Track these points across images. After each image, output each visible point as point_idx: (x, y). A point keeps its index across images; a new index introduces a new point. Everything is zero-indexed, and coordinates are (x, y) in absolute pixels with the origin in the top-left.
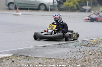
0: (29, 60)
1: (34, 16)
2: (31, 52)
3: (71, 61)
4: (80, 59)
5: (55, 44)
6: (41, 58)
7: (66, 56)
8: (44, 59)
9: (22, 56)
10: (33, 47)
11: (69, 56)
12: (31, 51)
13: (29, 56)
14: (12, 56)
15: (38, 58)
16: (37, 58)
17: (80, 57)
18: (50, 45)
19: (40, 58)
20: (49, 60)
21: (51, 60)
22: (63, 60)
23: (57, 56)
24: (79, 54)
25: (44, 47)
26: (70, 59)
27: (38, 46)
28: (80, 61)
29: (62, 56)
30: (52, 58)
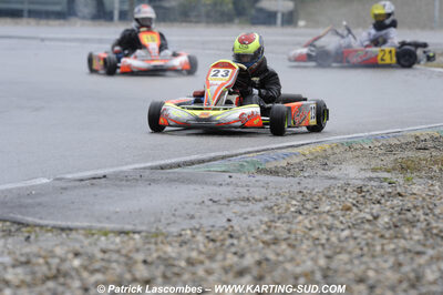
0: (29, 237)
1: (47, 43)
2: (40, 204)
3: (213, 240)
4: (252, 231)
5: (145, 168)
6: (84, 229)
7: (192, 217)
8: (93, 234)
11: (203, 221)
12: (38, 200)
13: (30, 219)
15: (71, 229)
16: (63, 229)
17: (252, 221)
18: (121, 172)
19: (76, 229)
20: (118, 240)
21: (125, 238)
22: (180, 239)
23: (152, 219)
24: (246, 210)
25: (94, 181)
26: (209, 231)
27: (69, 176)
28: (252, 240)
29: (173, 219)
30: (128, 227)
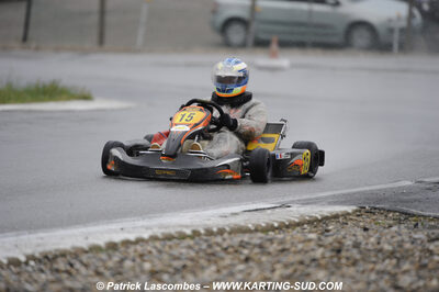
0: (417, 225)
9: (389, 211)
10: (409, 183)
13: (414, 211)
14: (356, 211)
27: (427, 180)
